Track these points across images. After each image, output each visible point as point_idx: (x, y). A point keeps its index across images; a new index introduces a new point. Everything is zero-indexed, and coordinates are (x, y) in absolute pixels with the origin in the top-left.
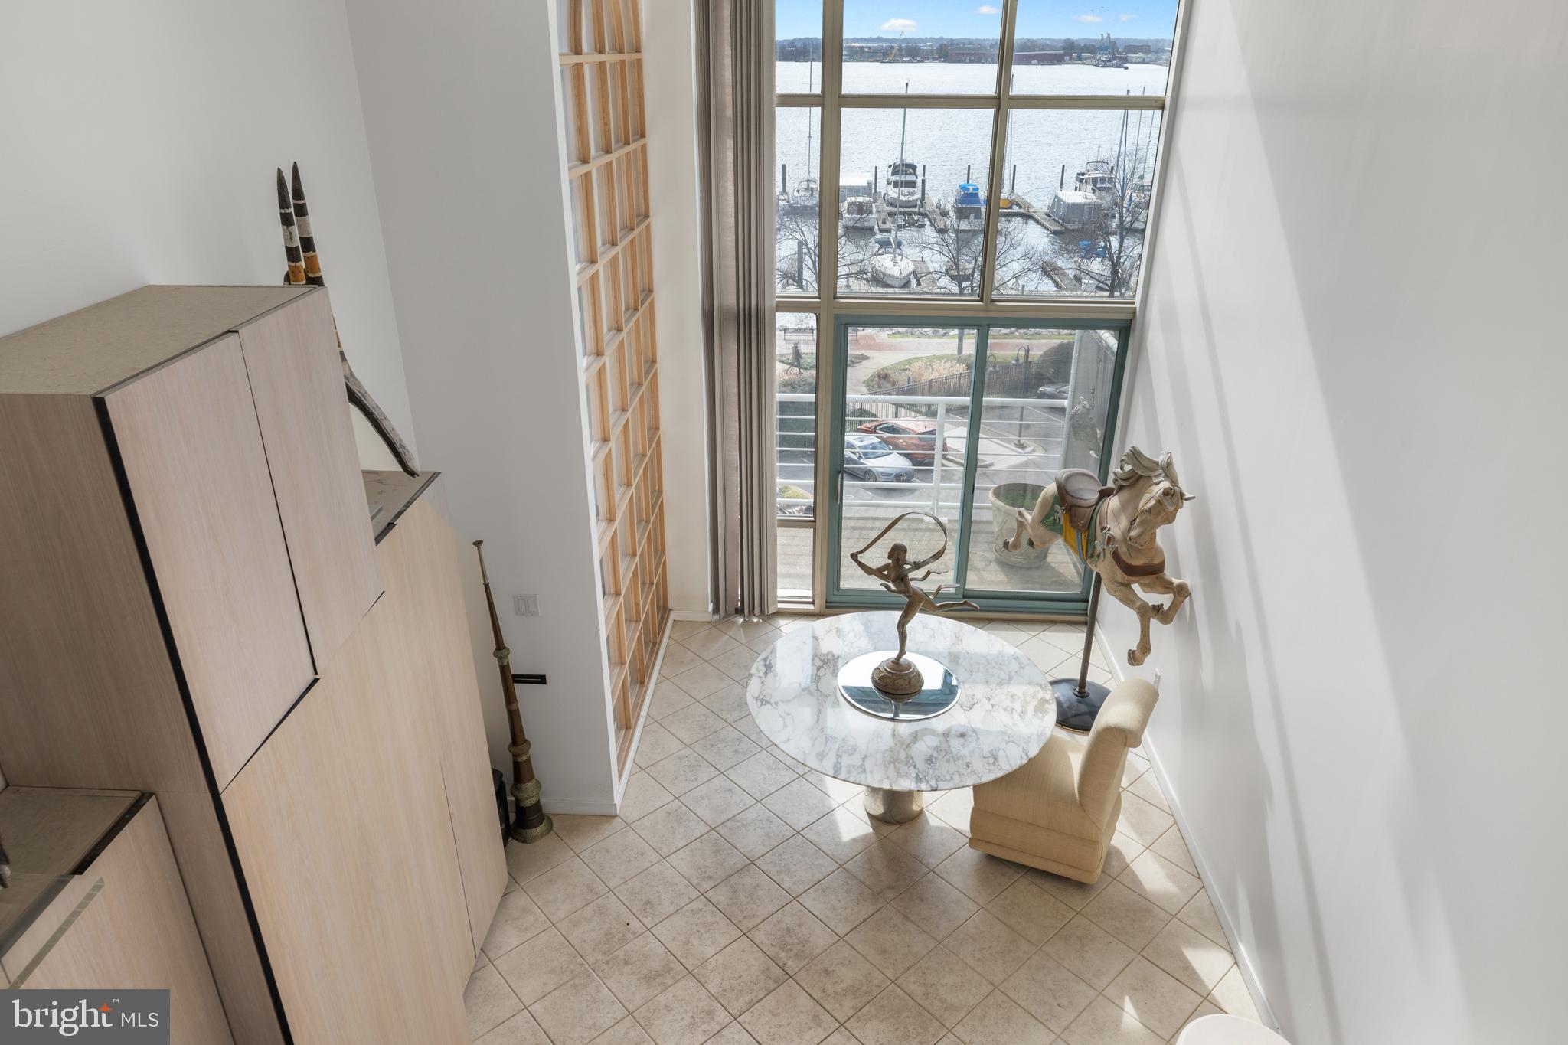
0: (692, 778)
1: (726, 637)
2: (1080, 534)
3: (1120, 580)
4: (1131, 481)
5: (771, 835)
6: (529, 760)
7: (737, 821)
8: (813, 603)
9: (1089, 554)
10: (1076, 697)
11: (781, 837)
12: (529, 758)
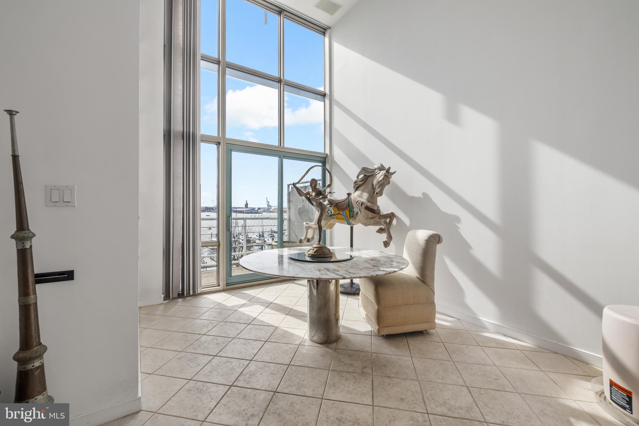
0: (196, 365)
1: (176, 307)
2: (344, 211)
3: (371, 217)
4: (364, 181)
5: (274, 372)
6: (42, 367)
7: (246, 375)
8: (219, 286)
9: (351, 216)
10: (350, 285)
11: (281, 371)
12: (43, 364)
